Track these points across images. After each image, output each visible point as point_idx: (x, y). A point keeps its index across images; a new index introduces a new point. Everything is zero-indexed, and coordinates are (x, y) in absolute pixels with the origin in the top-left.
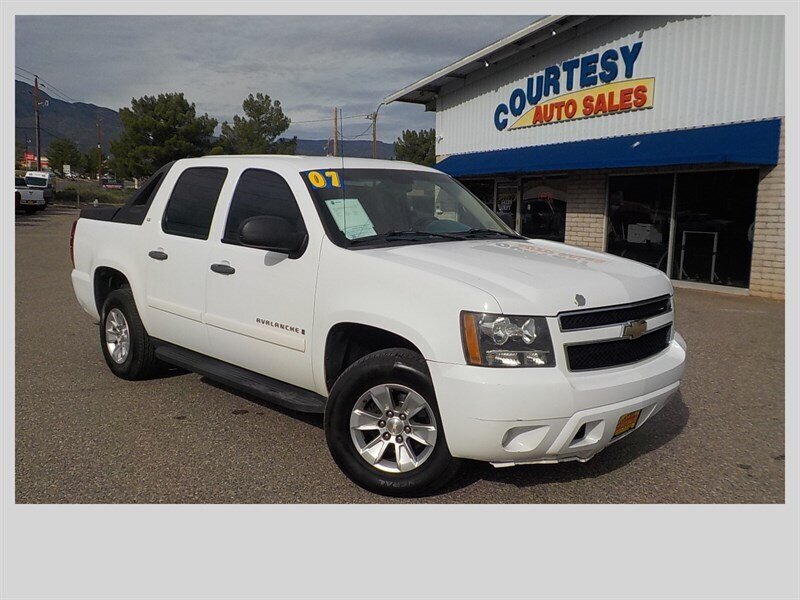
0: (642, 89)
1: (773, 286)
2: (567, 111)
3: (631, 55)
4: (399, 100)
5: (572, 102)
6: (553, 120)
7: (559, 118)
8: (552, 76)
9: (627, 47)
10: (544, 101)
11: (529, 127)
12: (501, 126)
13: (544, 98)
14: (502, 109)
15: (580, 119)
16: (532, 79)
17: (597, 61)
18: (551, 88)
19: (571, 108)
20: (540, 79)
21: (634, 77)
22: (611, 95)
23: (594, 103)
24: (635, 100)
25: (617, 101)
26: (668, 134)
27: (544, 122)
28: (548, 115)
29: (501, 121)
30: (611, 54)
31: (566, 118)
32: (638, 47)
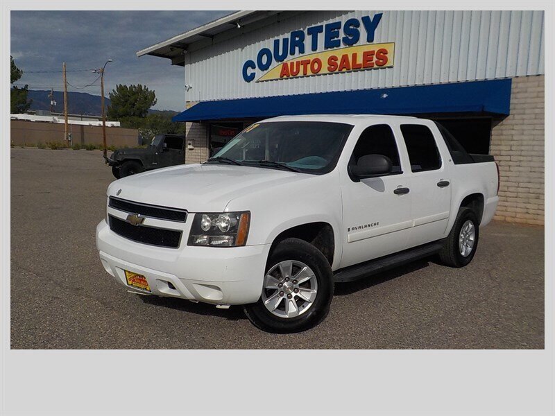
0: (384, 52)
1: (506, 211)
2: (314, 68)
3: (372, 24)
4: (152, 54)
5: (317, 61)
6: (299, 75)
7: (305, 75)
8: (297, 39)
9: (368, 17)
10: (289, 59)
11: (277, 80)
12: (249, 79)
13: (289, 57)
14: (249, 64)
15: (324, 74)
16: (278, 40)
17: (340, 28)
18: (297, 49)
19: (316, 66)
20: (285, 41)
21: (375, 42)
22: (355, 56)
23: (338, 63)
25: (360, 60)
26: (408, 89)
27: (291, 76)
28: (295, 71)
29: (249, 74)
30: (353, 22)
31: (312, 74)
32: (378, 17)
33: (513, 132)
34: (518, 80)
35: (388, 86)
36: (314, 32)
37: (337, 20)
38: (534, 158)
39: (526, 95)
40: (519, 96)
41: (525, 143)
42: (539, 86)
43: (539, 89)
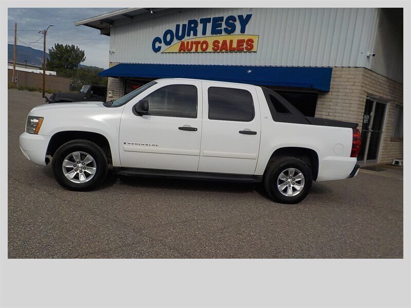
0: (252, 41)
2: (203, 48)
3: (245, 21)
5: (206, 42)
6: (192, 51)
7: (196, 51)
8: (192, 25)
9: (242, 16)
10: (186, 39)
11: (176, 53)
12: (157, 50)
13: (186, 37)
14: (157, 40)
15: (210, 52)
16: (179, 25)
17: (223, 21)
18: (192, 32)
19: (204, 46)
20: (184, 26)
21: (246, 33)
23: (220, 45)
24: (247, 46)
25: (235, 45)
26: (266, 68)
27: (186, 51)
28: (189, 48)
29: (157, 47)
30: (232, 18)
31: (201, 51)
32: (249, 17)
33: (331, 103)
34: (336, 69)
35: (253, 64)
36: (205, 22)
37: (221, 15)
39: (340, 79)
40: (336, 79)
41: (338, 111)
42: (349, 74)
43: (349, 76)
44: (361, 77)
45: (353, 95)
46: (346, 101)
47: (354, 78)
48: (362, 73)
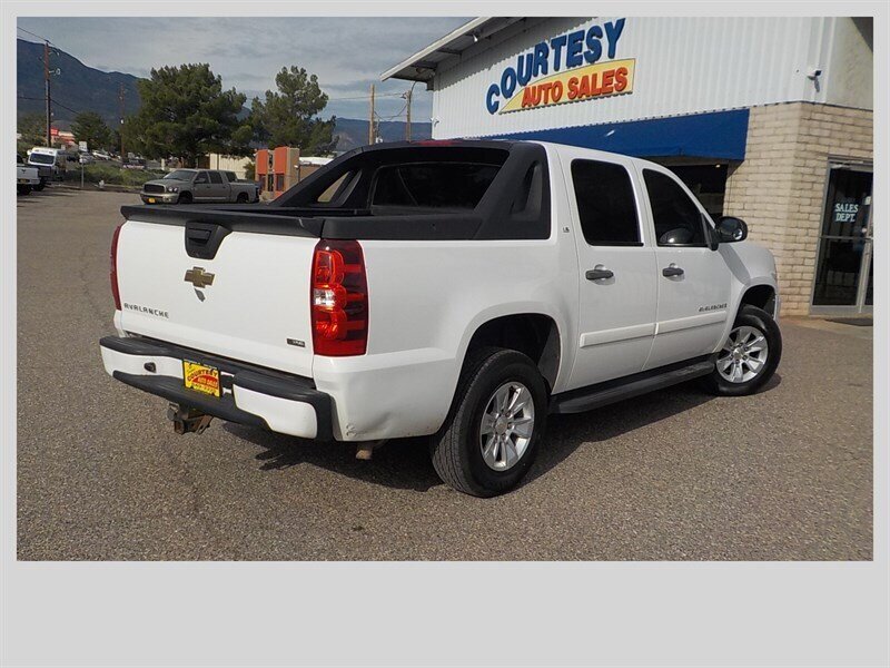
0: (623, 71)
2: (554, 94)
4: (395, 76)
5: (558, 84)
6: (540, 104)
7: (545, 103)
9: (611, 24)
10: (534, 82)
11: (519, 111)
12: (493, 109)
13: (533, 78)
14: (493, 90)
15: (564, 103)
16: (523, 57)
17: (583, 39)
18: (540, 67)
19: (557, 91)
20: (529, 57)
21: (616, 58)
22: (595, 76)
23: (579, 86)
24: (616, 83)
27: (533, 106)
28: (536, 98)
29: (493, 103)
30: (596, 31)
31: (553, 102)
32: (621, 23)
33: (747, 184)
34: (756, 110)
36: (558, 45)
37: (581, 28)
38: (767, 221)
39: (763, 132)
40: (756, 133)
41: (758, 199)
42: (777, 120)
43: (777, 124)
44: (796, 123)
45: (784, 161)
46: (773, 177)
47: (786, 126)
48: (797, 114)
